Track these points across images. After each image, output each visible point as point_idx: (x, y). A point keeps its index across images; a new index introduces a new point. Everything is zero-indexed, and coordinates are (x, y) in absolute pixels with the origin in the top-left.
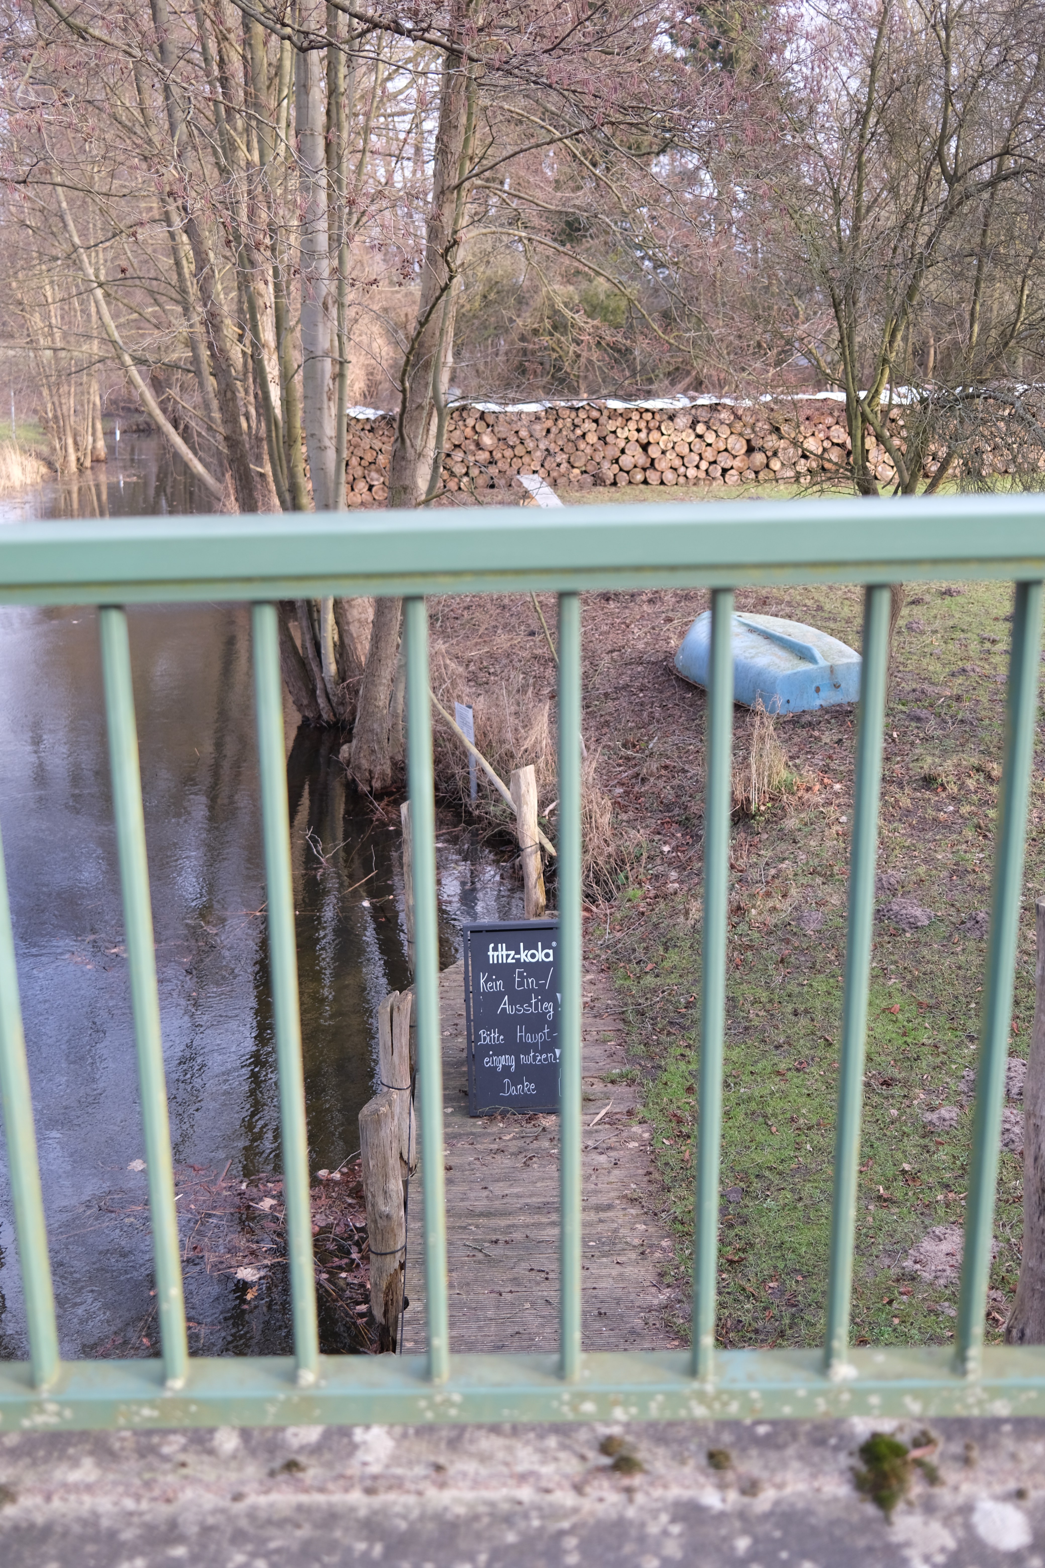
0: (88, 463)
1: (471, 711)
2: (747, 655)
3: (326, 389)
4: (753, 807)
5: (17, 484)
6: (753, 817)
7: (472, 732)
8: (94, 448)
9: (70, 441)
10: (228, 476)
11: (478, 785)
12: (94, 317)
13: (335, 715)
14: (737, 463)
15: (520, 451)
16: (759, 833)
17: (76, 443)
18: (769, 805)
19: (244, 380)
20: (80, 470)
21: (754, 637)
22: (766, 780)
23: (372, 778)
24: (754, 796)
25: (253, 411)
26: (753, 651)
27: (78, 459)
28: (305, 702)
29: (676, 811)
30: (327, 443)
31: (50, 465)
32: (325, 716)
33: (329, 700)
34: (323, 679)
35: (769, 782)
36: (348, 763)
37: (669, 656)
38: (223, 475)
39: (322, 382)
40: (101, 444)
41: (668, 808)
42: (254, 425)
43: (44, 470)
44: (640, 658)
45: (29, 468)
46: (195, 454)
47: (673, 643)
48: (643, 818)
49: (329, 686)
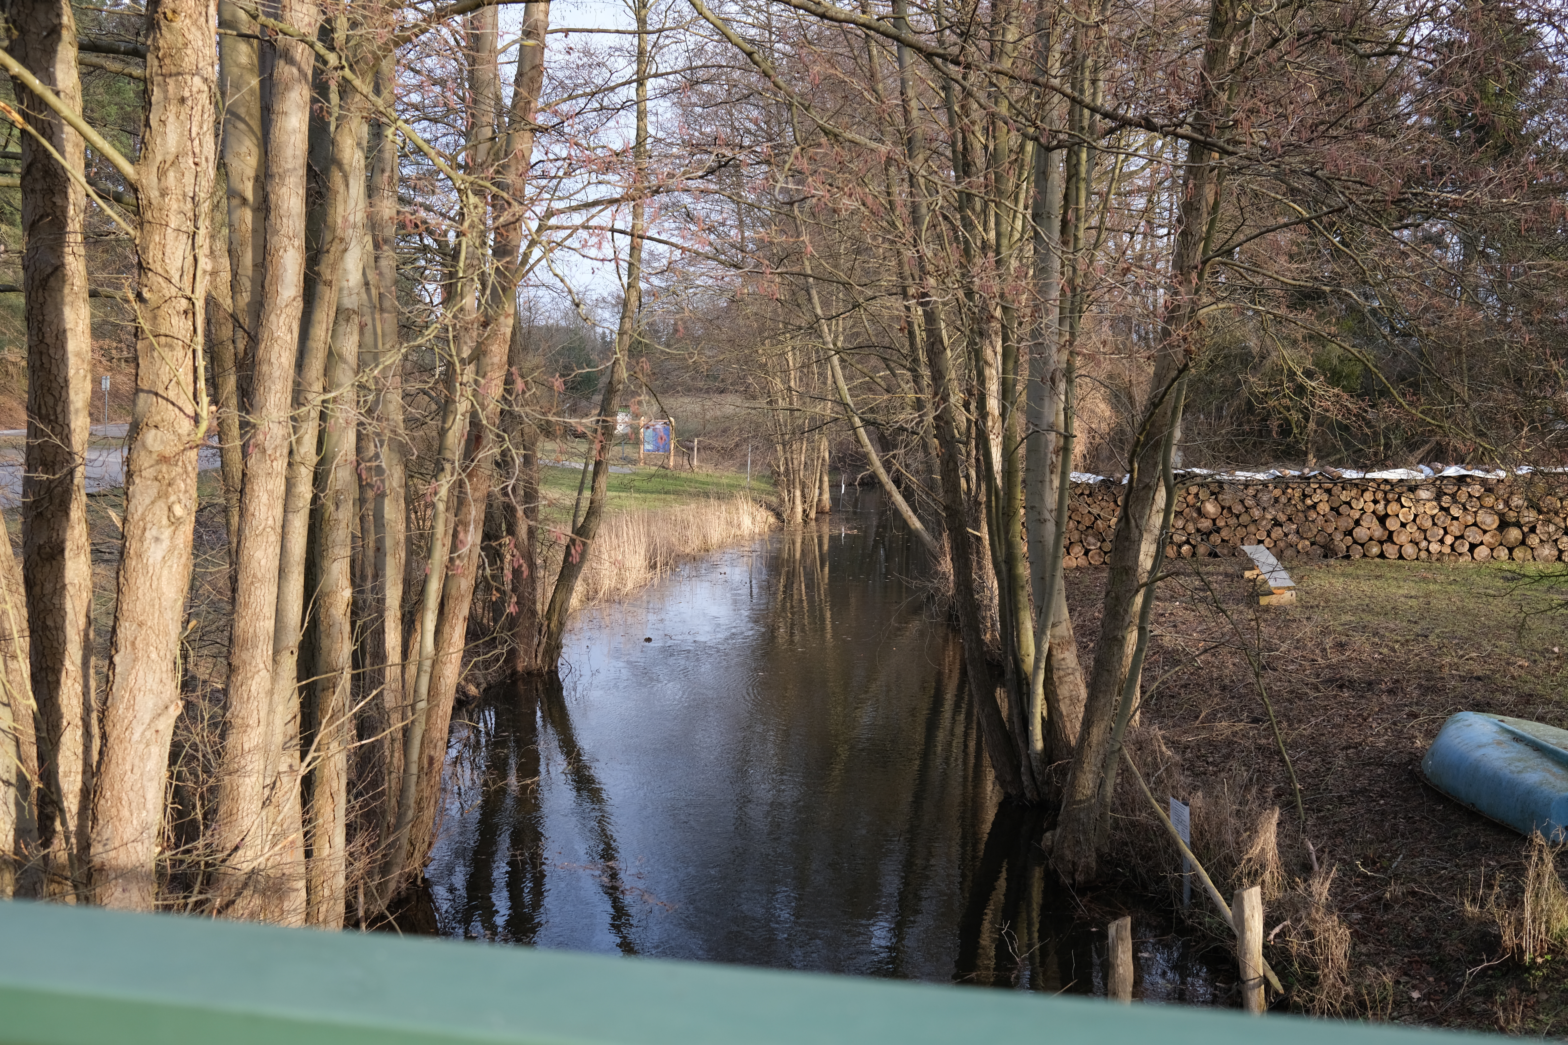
0: (813, 515)
1: (1187, 809)
2: (1513, 768)
3: (1049, 462)
4: (1527, 958)
5: (746, 533)
6: (1528, 970)
7: (1187, 832)
8: (820, 500)
9: (798, 493)
10: (945, 535)
11: (1192, 890)
12: (829, 382)
13: (1039, 794)
14: (1487, 538)
15: (1244, 519)
16: (1535, 991)
17: (803, 496)
18: (1549, 957)
19: (966, 444)
20: (805, 521)
21: (1519, 747)
22: (1543, 926)
23: (1075, 870)
24: (1527, 943)
25: (973, 474)
26: (1521, 765)
27: (804, 511)
28: (1009, 778)
29: (1427, 949)
30: (1047, 515)
31: (778, 515)
32: (1028, 795)
33: (1033, 778)
34: (1028, 756)
35: (1548, 930)
36: (1051, 851)
37: (1415, 758)
38: (941, 535)
39: (1046, 454)
40: (826, 496)
41: (1418, 943)
42: (973, 487)
43: (772, 520)
44: (1381, 758)
45: (758, 518)
46: (915, 511)
47: (1418, 743)
48: (1386, 953)
49: (1034, 764)
